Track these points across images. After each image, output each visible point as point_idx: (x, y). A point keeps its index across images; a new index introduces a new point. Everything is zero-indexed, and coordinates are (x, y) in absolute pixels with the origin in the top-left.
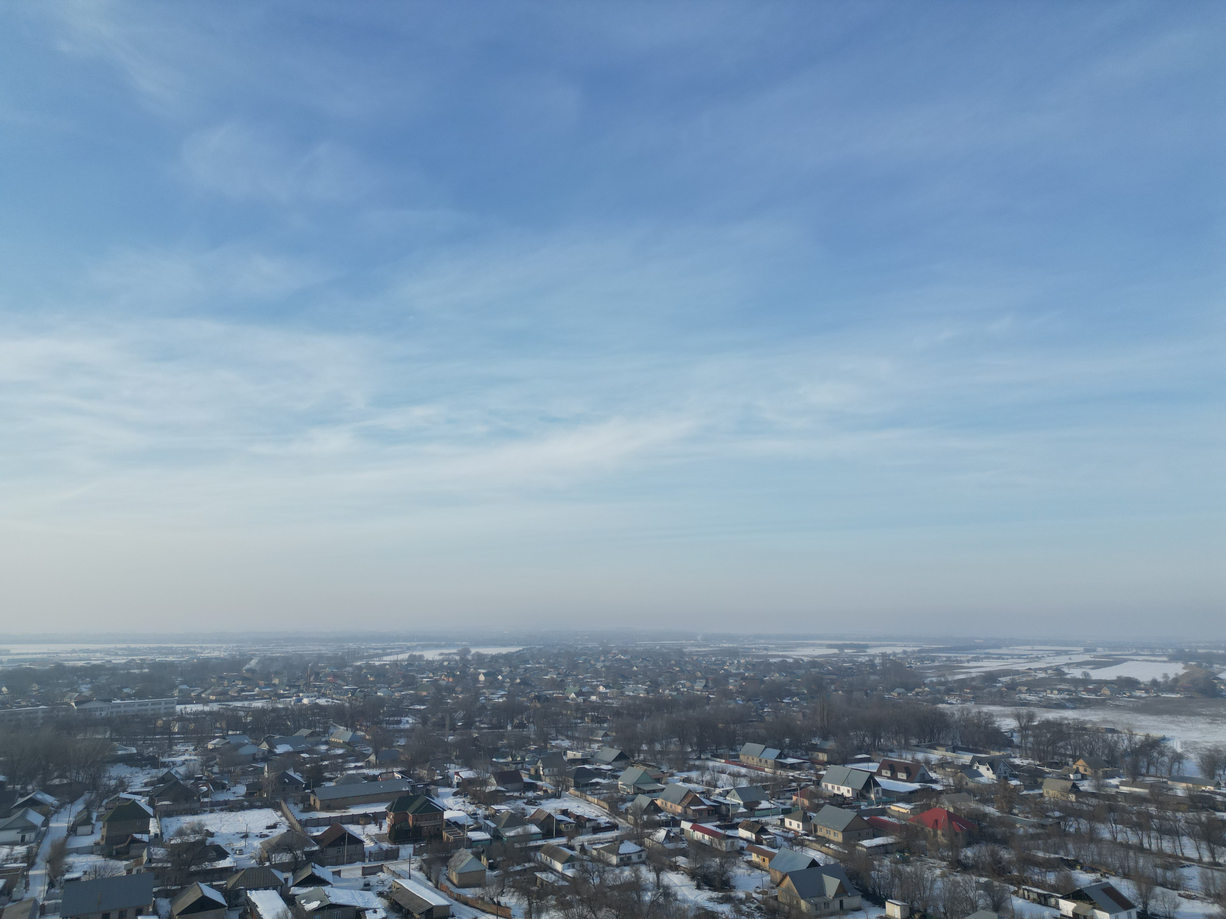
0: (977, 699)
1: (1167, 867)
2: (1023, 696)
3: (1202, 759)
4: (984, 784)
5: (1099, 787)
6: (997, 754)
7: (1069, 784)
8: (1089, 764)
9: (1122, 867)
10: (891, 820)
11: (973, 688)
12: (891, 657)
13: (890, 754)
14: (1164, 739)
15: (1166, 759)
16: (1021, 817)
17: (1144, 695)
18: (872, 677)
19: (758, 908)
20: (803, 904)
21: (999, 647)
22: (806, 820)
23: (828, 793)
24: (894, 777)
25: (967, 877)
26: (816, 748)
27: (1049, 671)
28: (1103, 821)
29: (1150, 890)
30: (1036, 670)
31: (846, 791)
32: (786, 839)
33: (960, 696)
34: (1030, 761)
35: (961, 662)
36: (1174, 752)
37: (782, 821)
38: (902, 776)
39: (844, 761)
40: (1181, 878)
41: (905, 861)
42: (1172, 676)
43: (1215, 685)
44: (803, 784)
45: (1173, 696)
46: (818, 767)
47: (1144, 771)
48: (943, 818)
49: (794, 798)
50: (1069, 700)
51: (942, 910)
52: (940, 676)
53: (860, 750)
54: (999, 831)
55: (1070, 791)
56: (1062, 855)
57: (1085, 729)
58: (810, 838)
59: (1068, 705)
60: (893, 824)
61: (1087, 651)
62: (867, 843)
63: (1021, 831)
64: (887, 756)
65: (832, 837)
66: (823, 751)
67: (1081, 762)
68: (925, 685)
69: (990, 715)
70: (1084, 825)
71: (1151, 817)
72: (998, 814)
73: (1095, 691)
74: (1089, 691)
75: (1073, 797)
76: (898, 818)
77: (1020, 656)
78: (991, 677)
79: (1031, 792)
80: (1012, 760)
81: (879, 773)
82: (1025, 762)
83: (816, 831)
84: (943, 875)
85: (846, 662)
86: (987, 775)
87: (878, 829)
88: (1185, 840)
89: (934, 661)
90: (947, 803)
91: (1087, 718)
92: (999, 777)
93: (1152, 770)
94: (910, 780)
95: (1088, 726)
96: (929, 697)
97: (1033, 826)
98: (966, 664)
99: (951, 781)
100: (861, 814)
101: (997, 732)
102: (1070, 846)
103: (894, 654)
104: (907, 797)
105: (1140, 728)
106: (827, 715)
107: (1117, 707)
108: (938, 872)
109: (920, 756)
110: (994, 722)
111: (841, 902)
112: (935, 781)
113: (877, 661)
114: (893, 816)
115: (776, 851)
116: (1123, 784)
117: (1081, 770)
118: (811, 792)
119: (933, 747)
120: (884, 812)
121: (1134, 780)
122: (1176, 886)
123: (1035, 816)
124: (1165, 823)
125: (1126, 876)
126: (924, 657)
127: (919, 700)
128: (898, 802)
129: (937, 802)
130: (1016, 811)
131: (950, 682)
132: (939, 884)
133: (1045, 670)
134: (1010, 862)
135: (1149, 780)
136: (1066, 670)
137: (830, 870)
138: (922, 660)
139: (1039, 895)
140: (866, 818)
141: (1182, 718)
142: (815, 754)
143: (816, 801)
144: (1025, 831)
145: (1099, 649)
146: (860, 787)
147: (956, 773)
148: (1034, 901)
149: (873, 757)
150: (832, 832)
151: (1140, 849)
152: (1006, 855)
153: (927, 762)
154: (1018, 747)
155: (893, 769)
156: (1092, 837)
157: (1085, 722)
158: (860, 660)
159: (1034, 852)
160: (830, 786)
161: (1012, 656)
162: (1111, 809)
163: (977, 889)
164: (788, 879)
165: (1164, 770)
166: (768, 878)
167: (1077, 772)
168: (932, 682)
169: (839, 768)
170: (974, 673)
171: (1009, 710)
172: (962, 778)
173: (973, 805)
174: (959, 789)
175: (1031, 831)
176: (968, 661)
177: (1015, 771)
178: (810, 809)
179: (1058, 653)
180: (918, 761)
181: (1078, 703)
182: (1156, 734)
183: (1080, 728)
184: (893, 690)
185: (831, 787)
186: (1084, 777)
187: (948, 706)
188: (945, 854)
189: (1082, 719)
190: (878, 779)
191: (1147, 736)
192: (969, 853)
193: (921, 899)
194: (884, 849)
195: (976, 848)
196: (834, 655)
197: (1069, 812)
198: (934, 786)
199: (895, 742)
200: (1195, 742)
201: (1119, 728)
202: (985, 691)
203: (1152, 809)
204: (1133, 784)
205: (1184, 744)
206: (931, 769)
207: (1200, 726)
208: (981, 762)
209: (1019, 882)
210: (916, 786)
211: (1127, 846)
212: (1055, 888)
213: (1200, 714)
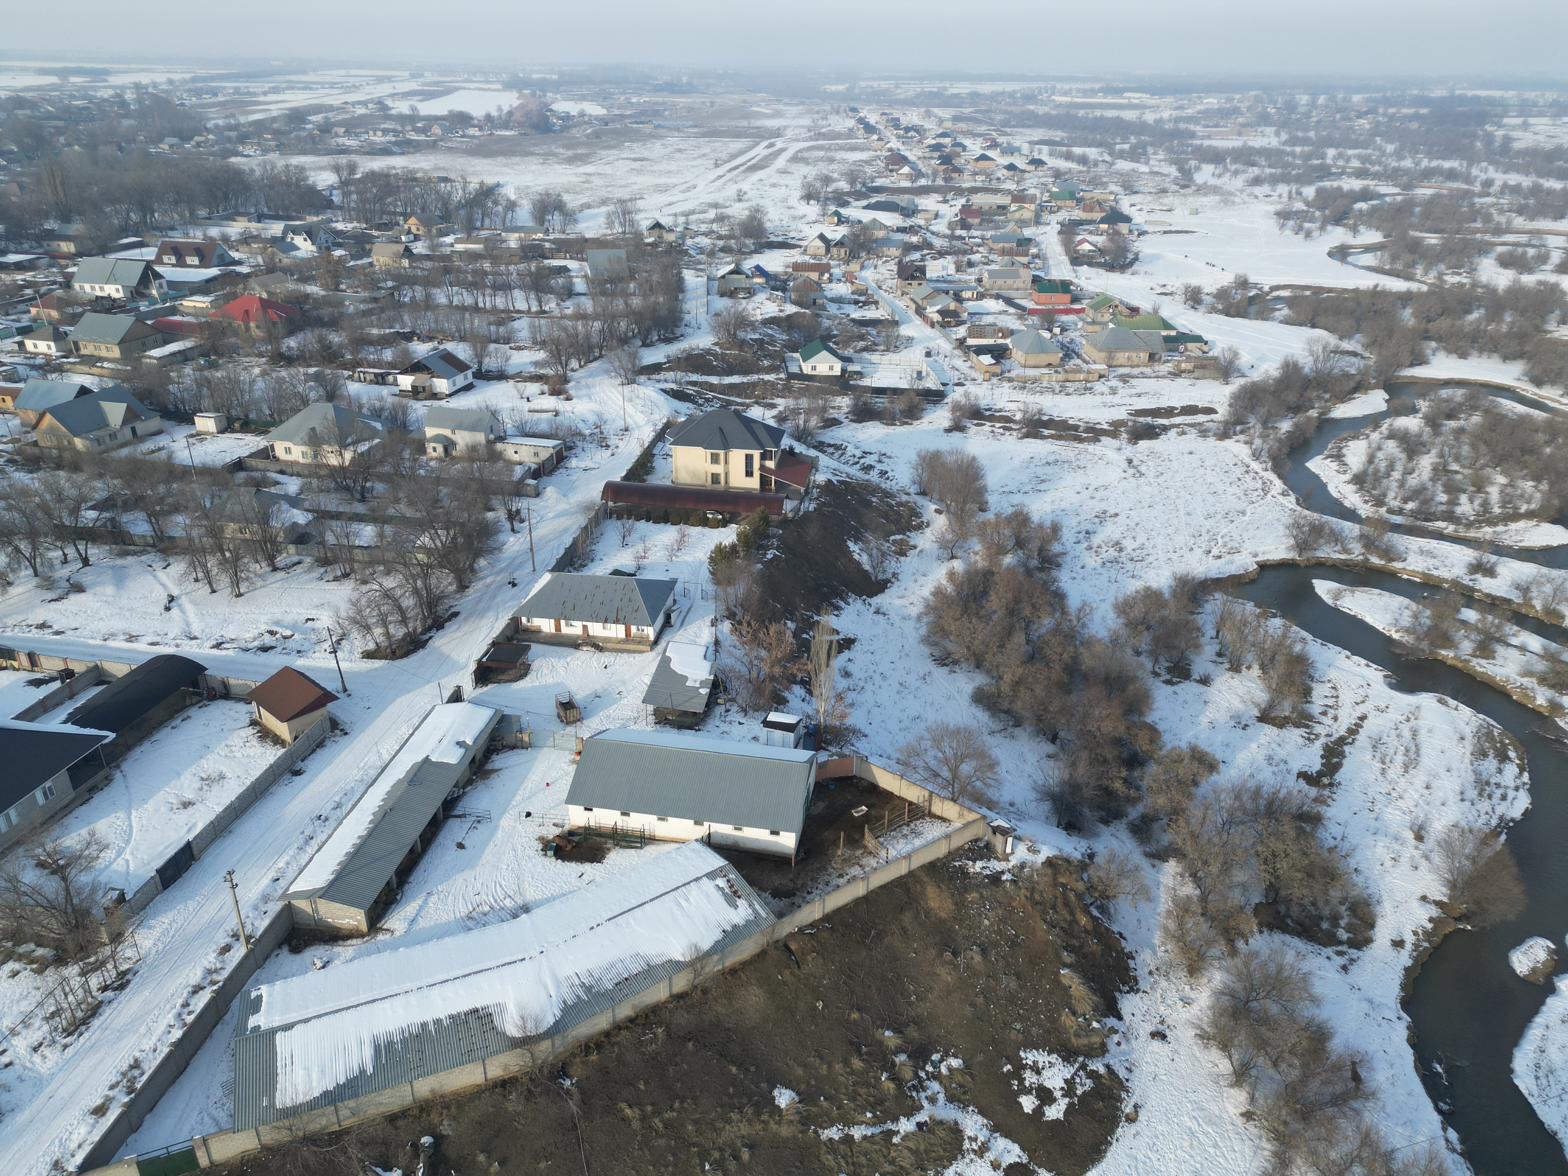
0: (281, 148)
1: (499, 324)
2: (340, 140)
3: (534, 205)
4: (302, 259)
5: (433, 247)
6: (315, 219)
7: (401, 248)
8: (423, 222)
9: (458, 331)
10: (186, 319)
11: (277, 133)
12: (150, 90)
13: (170, 233)
14: (498, 185)
15: (500, 208)
16: (349, 292)
17: (478, 133)
18: (126, 122)
19: (10, 461)
20: (79, 443)
21: (305, 72)
22: (58, 337)
23: (86, 297)
24: (181, 263)
25: (293, 371)
26: (52, 235)
27: (370, 106)
28: (438, 285)
29: (484, 348)
30: (354, 104)
31: (114, 291)
32: (33, 367)
33: (259, 144)
34: (355, 224)
35: (255, 94)
36: (508, 200)
37: (21, 344)
38: (193, 260)
39: (104, 251)
40: (512, 332)
41: (213, 366)
42: (506, 109)
43: (547, 118)
44: (43, 289)
45: (508, 133)
46: (63, 262)
47: (478, 224)
48: (255, 307)
49: (34, 311)
50: (395, 144)
51: (267, 412)
52: (227, 117)
53: (125, 231)
54: (326, 312)
55: (403, 256)
56: (398, 328)
57: (415, 179)
58: (71, 360)
59: (394, 149)
60: (190, 325)
61: (413, 76)
62: (157, 353)
63: (351, 309)
64: (167, 236)
65: (103, 353)
66: (67, 238)
67: (413, 220)
68: (208, 131)
69: (302, 169)
70: (419, 292)
71: (485, 274)
72: (323, 293)
73: (424, 131)
74: (417, 131)
75: (406, 263)
76: (196, 316)
77: (332, 85)
78: (297, 116)
79: (359, 262)
80: (334, 225)
81: (159, 261)
82: (350, 226)
83: (78, 349)
84: (264, 374)
85: (76, 98)
86: (305, 247)
87: (169, 333)
88: (518, 294)
89: (216, 95)
90: (257, 288)
91: (417, 166)
92: (320, 248)
93: (487, 222)
94: (204, 264)
95: (419, 175)
96: (216, 148)
97: (364, 301)
98: (262, 98)
99: (260, 260)
100: (140, 318)
101: (312, 191)
102: (406, 318)
103: (155, 85)
104: (204, 287)
105: (474, 174)
106: (62, 184)
107: (450, 149)
108: (257, 371)
109: (214, 232)
110: (306, 179)
111: (133, 430)
112: (239, 263)
113: (129, 96)
114: (188, 314)
115: (21, 385)
116: (457, 241)
117: (414, 229)
118: (60, 299)
119: (231, 218)
120: (174, 311)
121: (469, 236)
122: (507, 340)
123: (365, 289)
124: (499, 278)
125: (462, 339)
126: (201, 89)
127: (201, 153)
128: (192, 294)
129: (245, 289)
130: (343, 287)
131: (243, 125)
132: (260, 384)
133: (365, 103)
134: (341, 346)
135: (484, 233)
136: (389, 103)
137: (109, 395)
138: (198, 93)
139: (376, 375)
140: (149, 322)
141: (516, 159)
142: (54, 244)
143: (70, 310)
144: (356, 308)
145: (427, 74)
146: (134, 283)
147: (266, 249)
148: (371, 382)
149: (147, 240)
150: (103, 347)
151: (476, 309)
152: (335, 338)
153: (225, 239)
154: (340, 208)
155: (179, 253)
156: (429, 304)
157: (414, 171)
158: (99, 94)
159: (367, 330)
160: (87, 287)
161: (323, 85)
162: (447, 271)
163: (306, 381)
164: (48, 418)
165: (498, 221)
166: (17, 421)
167: (409, 232)
168: (217, 126)
169: (98, 259)
170: (275, 111)
171: (325, 160)
172: (273, 254)
173: (291, 286)
174: (271, 268)
175: (362, 307)
176: (265, 94)
177: (338, 238)
178: (61, 322)
179: (380, 80)
180: (212, 239)
181: (406, 147)
182: (490, 180)
183: (410, 179)
184: (161, 140)
185: (88, 289)
186: (417, 238)
187: (244, 160)
188: (263, 349)
189: (412, 166)
190: (158, 269)
191: (482, 184)
192: (292, 343)
193: (240, 405)
194: (183, 357)
195: (300, 336)
196: (54, 87)
197: (404, 280)
198: (238, 269)
199: (176, 216)
200: (528, 187)
201: (452, 176)
202: (292, 135)
203: (487, 266)
204: (468, 240)
205: (518, 189)
206: (231, 247)
207: (534, 168)
208: (296, 231)
209: (353, 365)
210: (214, 271)
211: (463, 308)
212: (392, 365)
213: (532, 154)
